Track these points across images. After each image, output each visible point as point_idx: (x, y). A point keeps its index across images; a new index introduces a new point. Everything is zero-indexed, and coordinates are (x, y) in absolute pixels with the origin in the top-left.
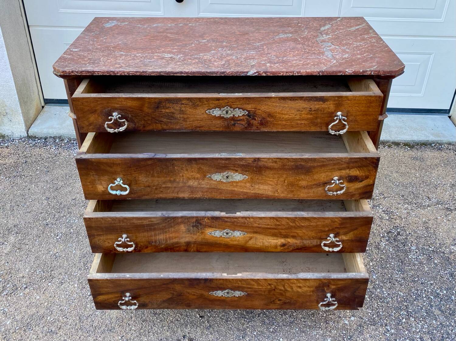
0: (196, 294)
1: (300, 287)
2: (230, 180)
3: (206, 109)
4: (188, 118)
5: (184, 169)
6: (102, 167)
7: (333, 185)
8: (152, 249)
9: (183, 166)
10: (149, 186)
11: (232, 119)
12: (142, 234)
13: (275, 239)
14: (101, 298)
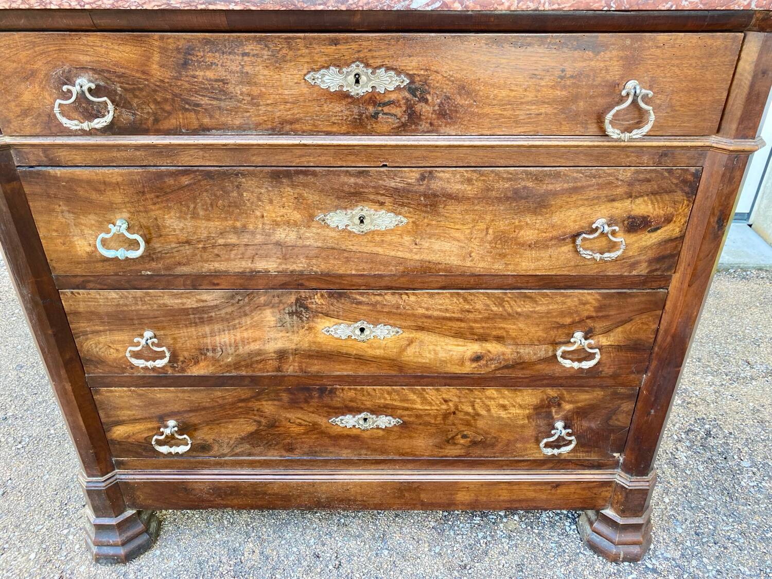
0: (303, 422)
1: (504, 407)
2: (366, 227)
3: (305, 71)
4: (261, 95)
5: (265, 198)
6: (81, 193)
7: (596, 235)
8: (208, 366)
9: (262, 191)
10: (188, 242)
11: (371, 98)
12: (185, 332)
13: (461, 343)
14: (119, 432)
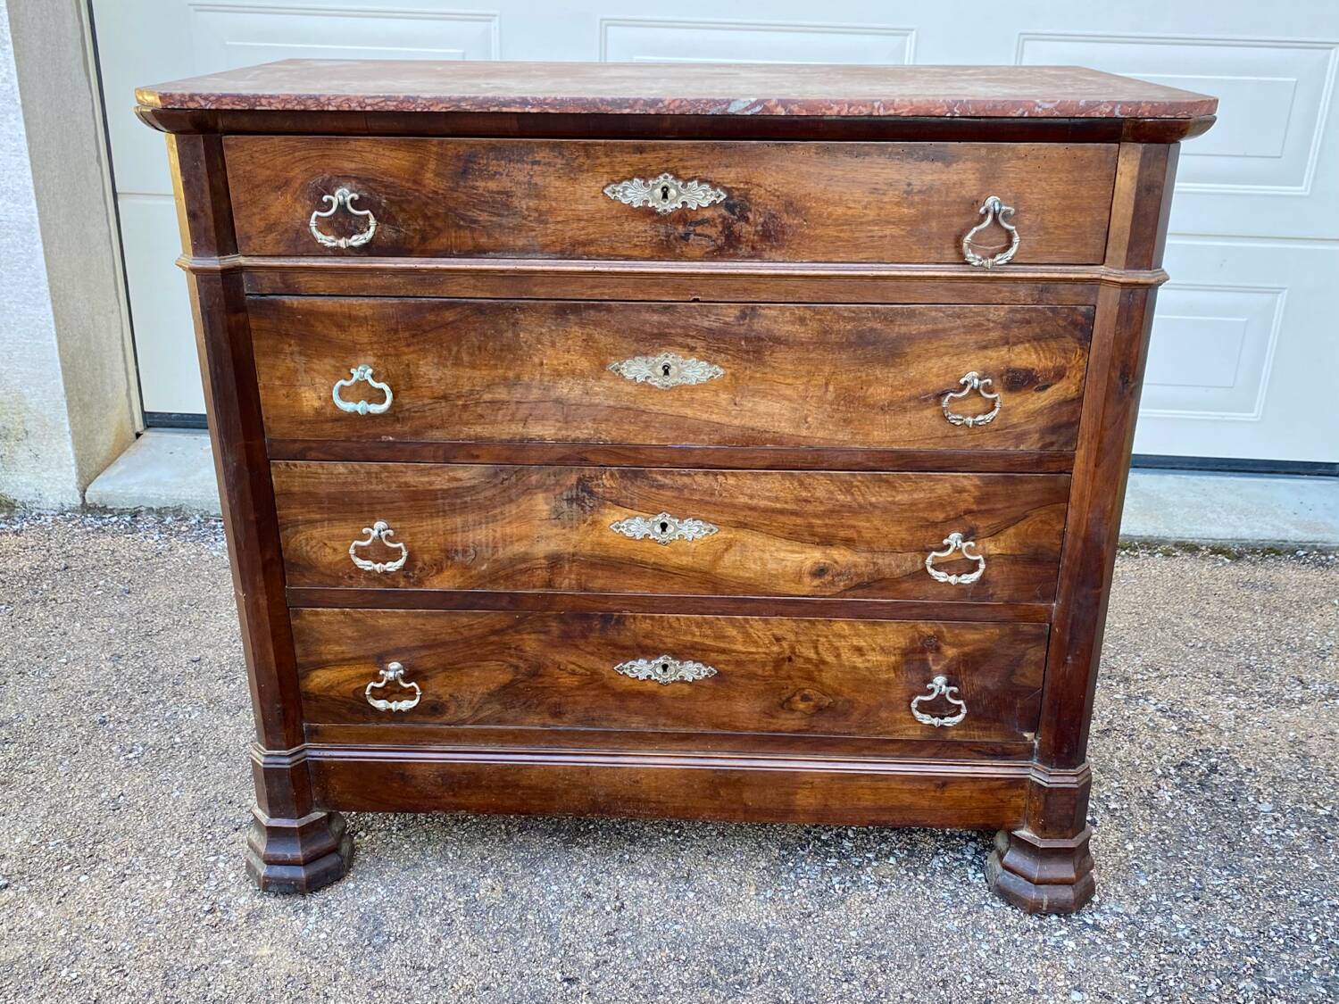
0: (578, 669)
1: (859, 650)
3: (604, 183)
4: (551, 211)
5: (546, 339)
6: (320, 327)
7: (965, 392)
8: (454, 575)
9: (544, 331)
11: (681, 216)
12: (427, 525)
13: (797, 549)
14: (320, 679)
